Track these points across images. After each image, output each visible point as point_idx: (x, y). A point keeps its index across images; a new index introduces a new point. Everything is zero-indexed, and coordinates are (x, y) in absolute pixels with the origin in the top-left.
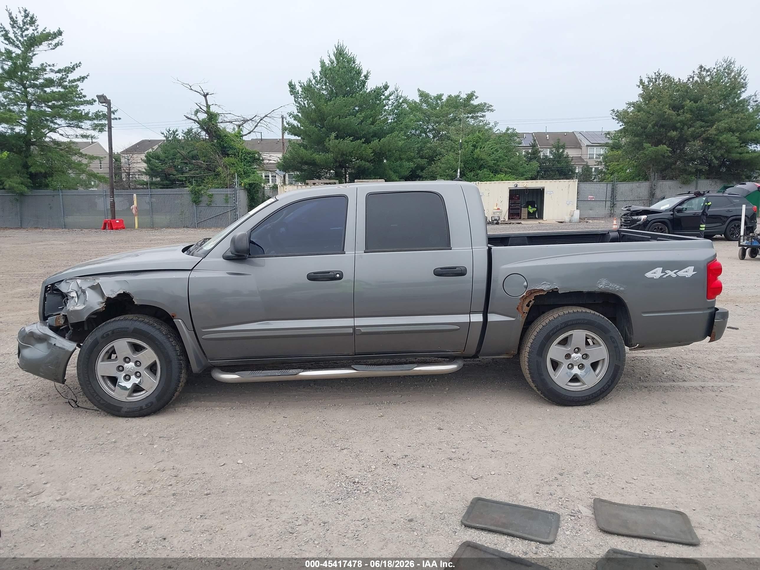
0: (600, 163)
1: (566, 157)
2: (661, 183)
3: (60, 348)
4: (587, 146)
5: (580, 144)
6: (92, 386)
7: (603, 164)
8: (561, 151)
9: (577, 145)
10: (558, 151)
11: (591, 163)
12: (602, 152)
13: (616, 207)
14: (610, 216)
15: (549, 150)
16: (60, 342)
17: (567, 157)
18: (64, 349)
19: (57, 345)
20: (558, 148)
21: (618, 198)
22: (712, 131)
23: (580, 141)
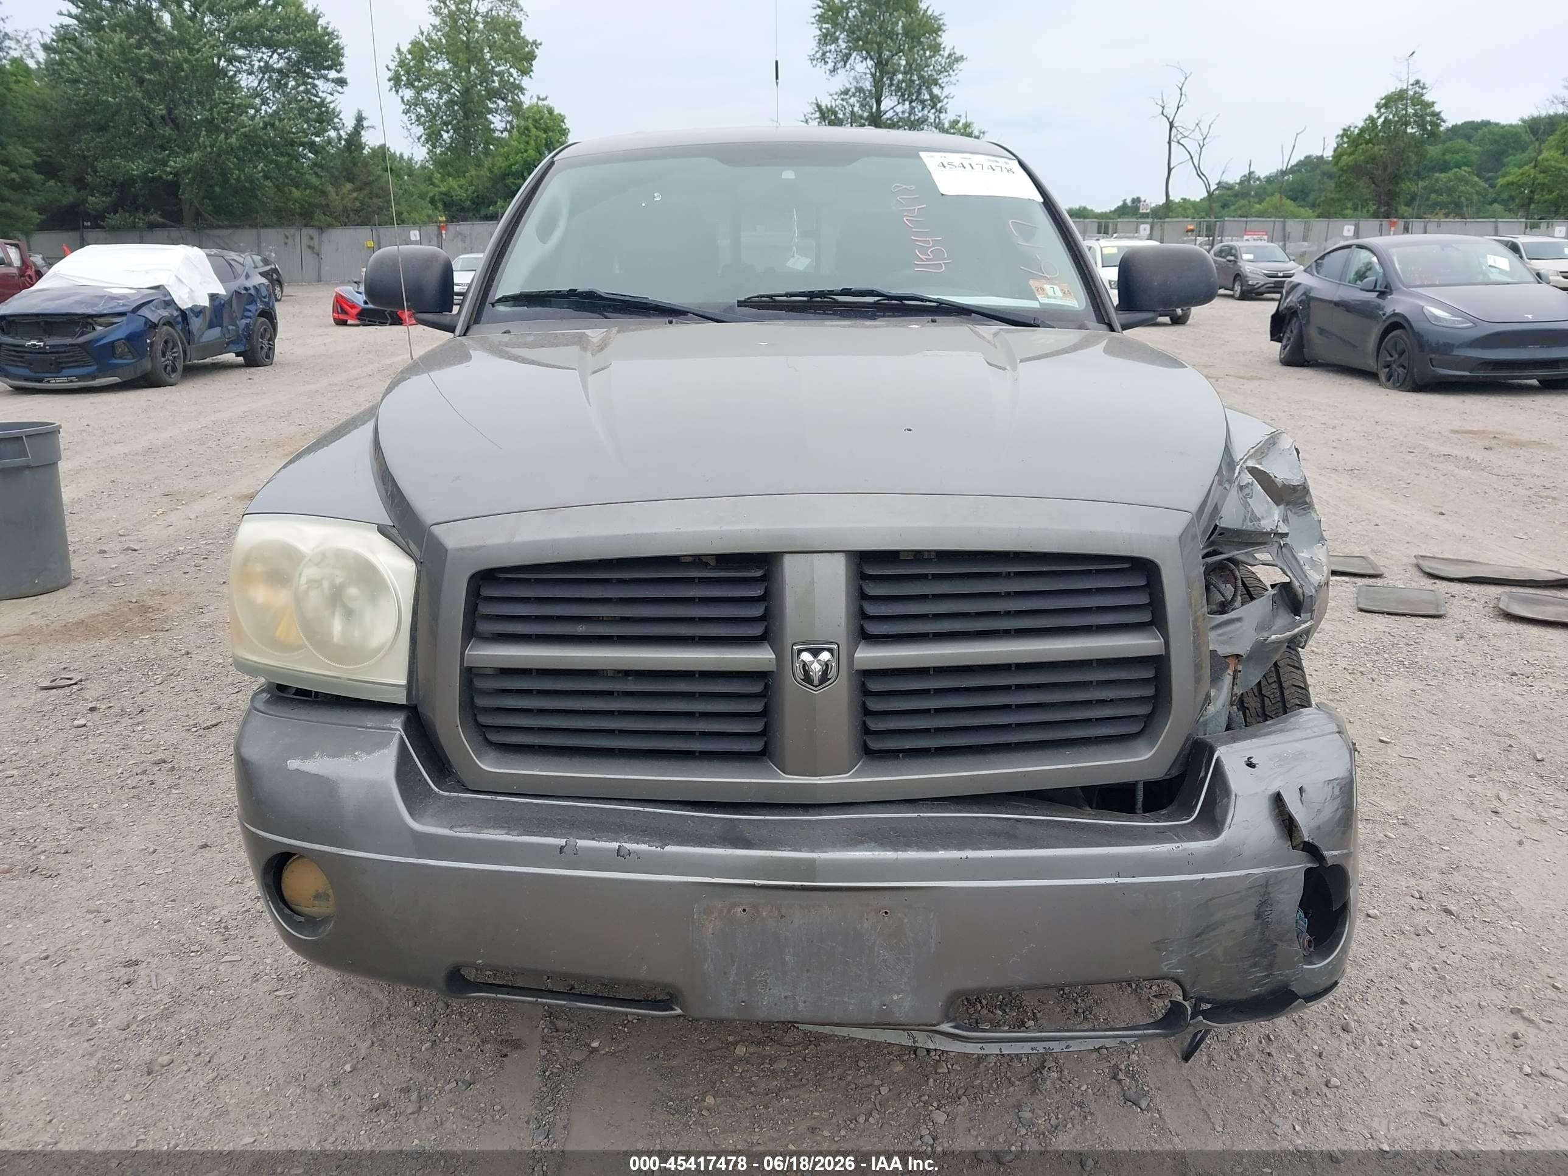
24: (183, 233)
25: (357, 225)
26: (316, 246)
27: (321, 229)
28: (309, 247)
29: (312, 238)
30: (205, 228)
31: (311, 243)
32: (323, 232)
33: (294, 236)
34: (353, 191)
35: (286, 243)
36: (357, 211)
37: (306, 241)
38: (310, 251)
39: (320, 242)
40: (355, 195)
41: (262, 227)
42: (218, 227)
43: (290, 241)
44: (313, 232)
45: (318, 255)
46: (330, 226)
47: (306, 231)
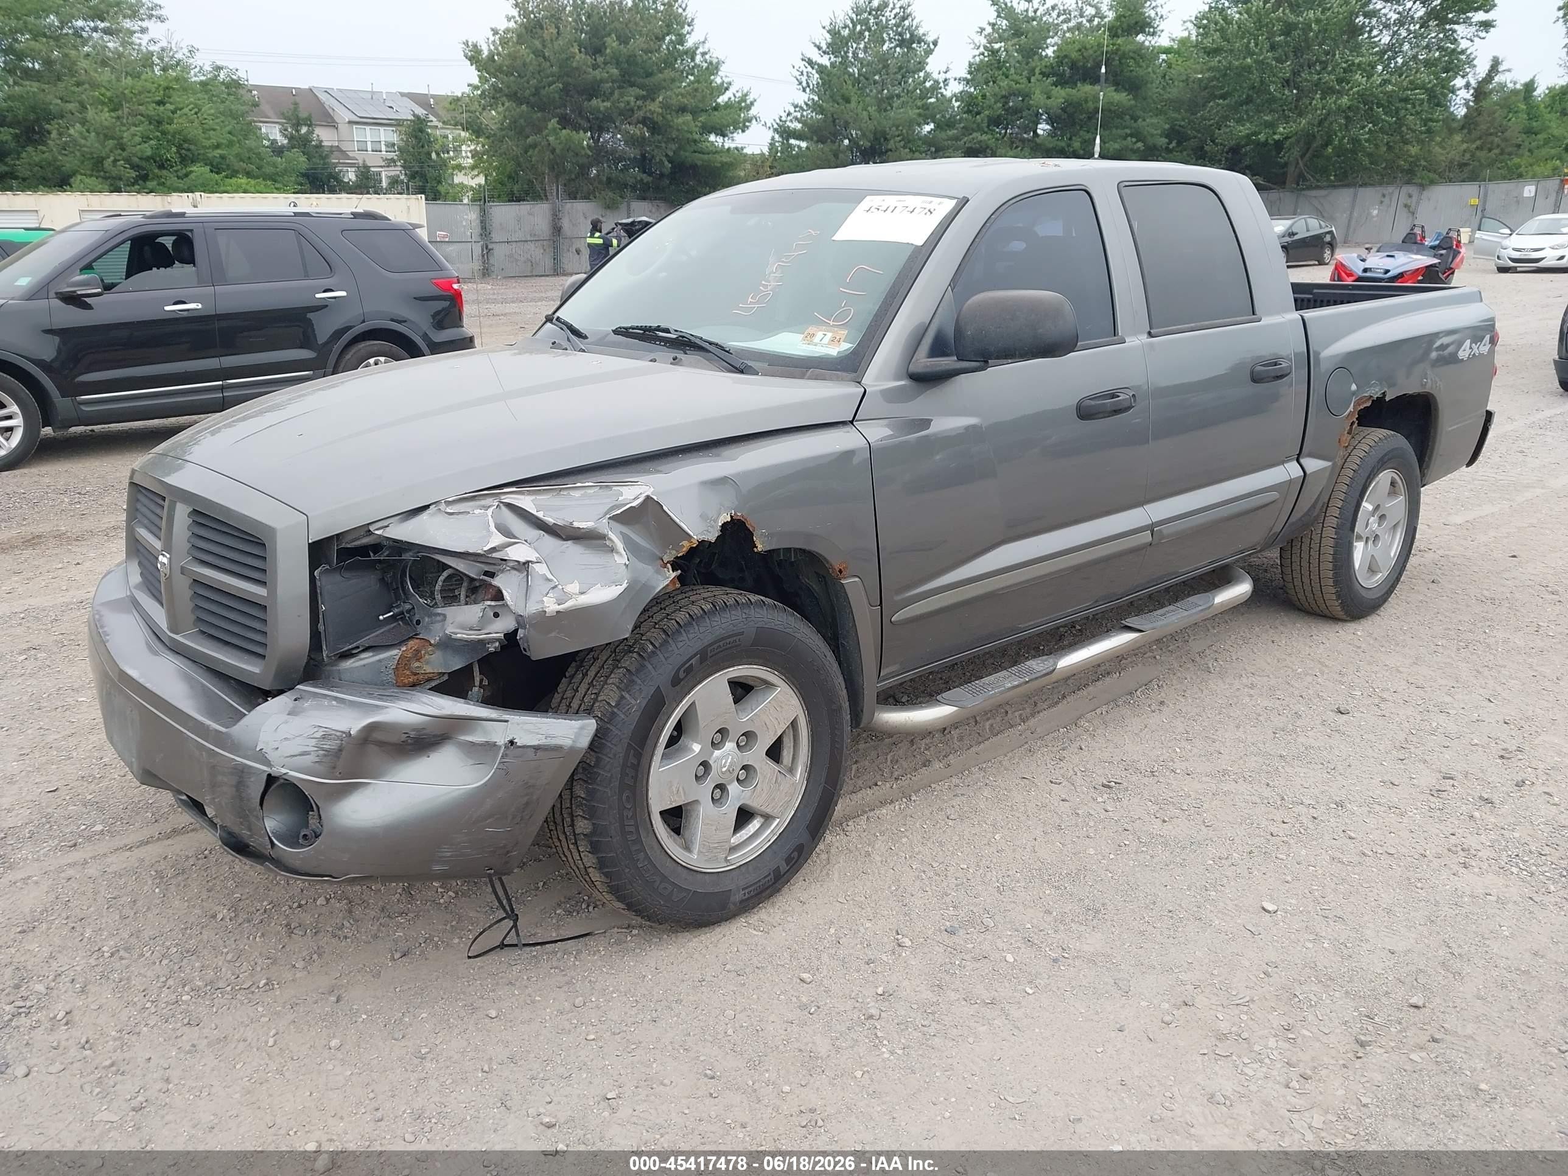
0: (391, 162)
1: (316, 147)
2: (569, 206)
3: (536, 748)
4: (350, 122)
5: (332, 118)
6: (647, 857)
7: (399, 164)
8: (304, 130)
9: (331, 122)
10: (297, 131)
11: (374, 162)
12: (394, 138)
13: (493, 254)
14: (484, 275)
15: (278, 127)
16: (526, 727)
17: (319, 146)
18: (558, 748)
19: (519, 742)
20: (297, 125)
21: (496, 236)
22: (655, 107)
23: (330, 111)
24: (1282, 195)
25: (1464, 181)
26: (1413, 206)
27: (1422, 187)
28: (1406, 206)
29: (1410, 196)
30: (1304, 189)
31: (1409, 202)
32: (1424, 190)
33: (1391, 194)
34: (1463, 142)
35: (1382, 202)
36: (1462, 165)
37: (1403, 199)
38: (1406, 210)
39: (1418, 203)
40: (1465, 146)
41: (1361, 186)
42: (1318, 187)
43: (1386, 200)
44: (1413, 190)
45: (1413, 214)
46: (1432, 182)
47: (1406, 189)
